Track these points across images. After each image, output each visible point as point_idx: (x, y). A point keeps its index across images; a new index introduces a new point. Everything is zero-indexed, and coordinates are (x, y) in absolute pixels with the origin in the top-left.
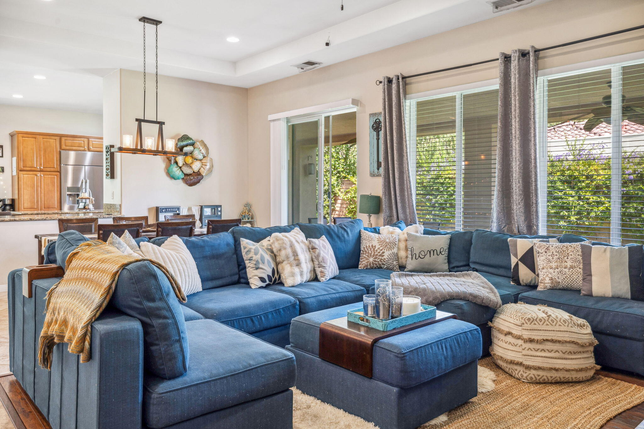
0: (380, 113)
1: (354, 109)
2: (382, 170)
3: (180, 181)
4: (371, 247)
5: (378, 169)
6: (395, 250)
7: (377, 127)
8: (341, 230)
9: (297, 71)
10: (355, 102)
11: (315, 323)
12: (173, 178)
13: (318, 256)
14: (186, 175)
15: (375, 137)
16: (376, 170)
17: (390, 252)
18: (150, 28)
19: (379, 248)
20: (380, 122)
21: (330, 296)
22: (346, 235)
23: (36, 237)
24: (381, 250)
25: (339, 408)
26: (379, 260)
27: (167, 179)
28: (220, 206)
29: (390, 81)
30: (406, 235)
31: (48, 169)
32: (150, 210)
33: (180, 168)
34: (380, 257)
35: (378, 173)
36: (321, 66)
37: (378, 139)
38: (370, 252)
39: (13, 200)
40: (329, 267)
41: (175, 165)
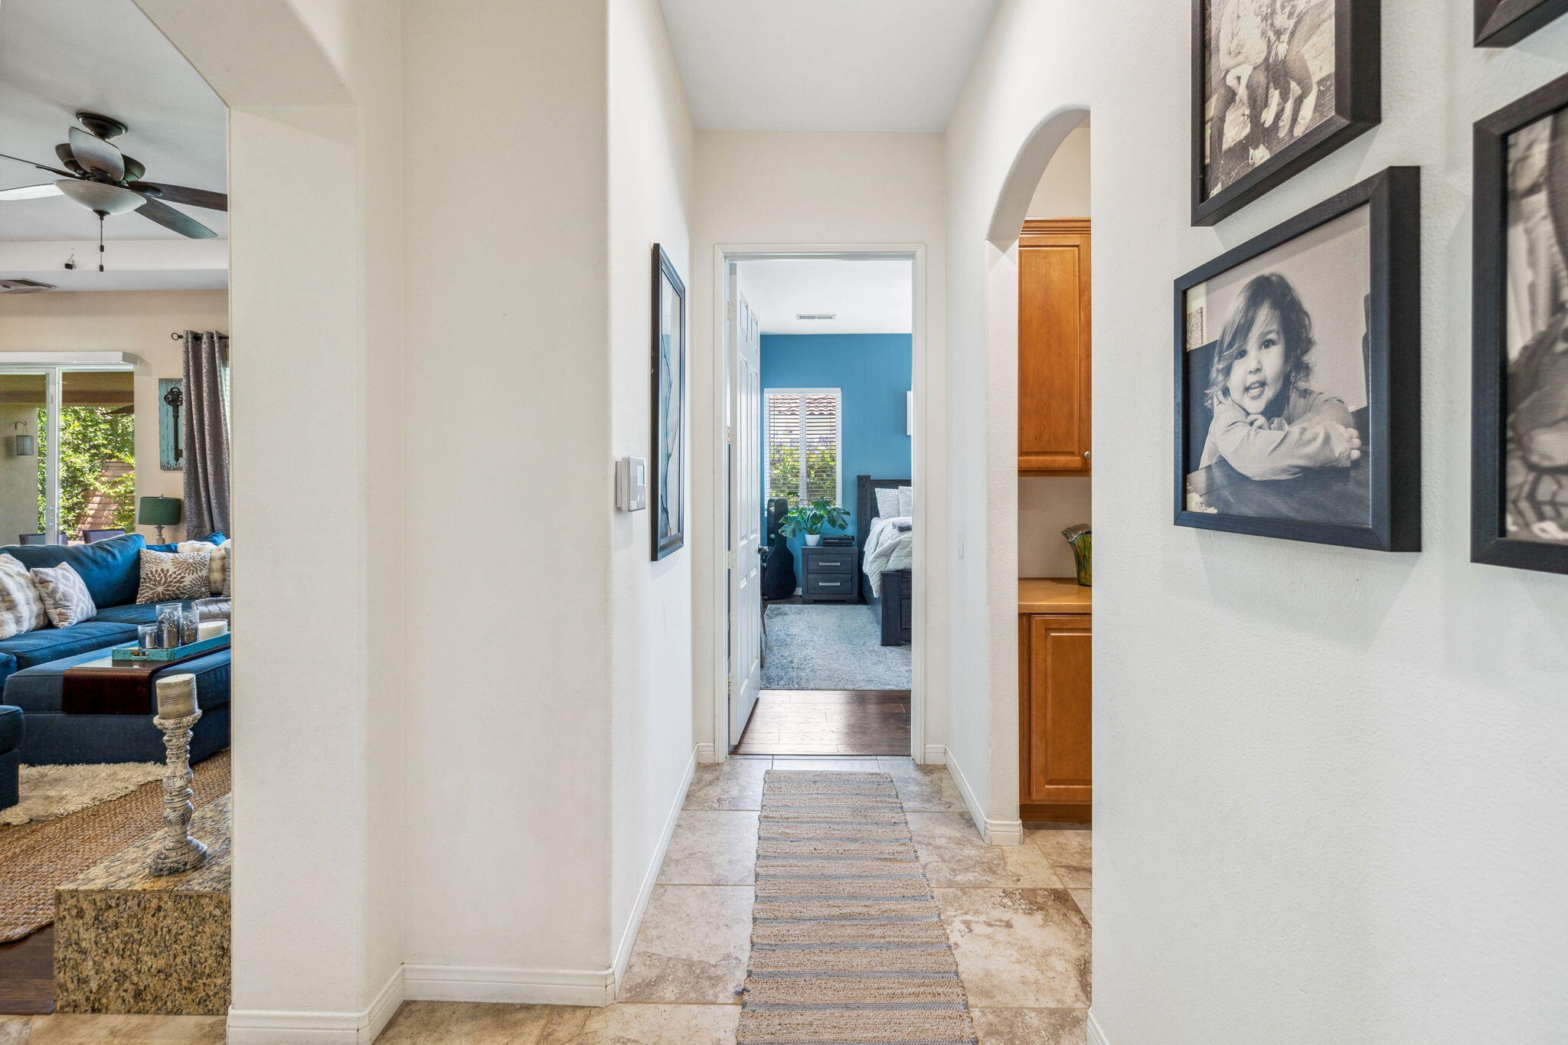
0: (179, 381)
1: (129, 367)
2: (183, 461)
4: (159, 571)
5: (177, 459)
6: (204, 573)
7: (173, 399)
8: (99, 552)
10: (128, 357)
13: (54, 591)
15: (171, 413)
16: (172, 461)
17: (196, 576)
19: (175, 573)
20: (179, 393)
22: (110, 559)
24: (179, 574)
26: (174, 589)
29: (197, 338)
30: (223, 552)
34: (177, 584)
35: (176, 464)
36: (53, 290)
37: (176, 417)
38: (158, 579)
40: (77, 606)
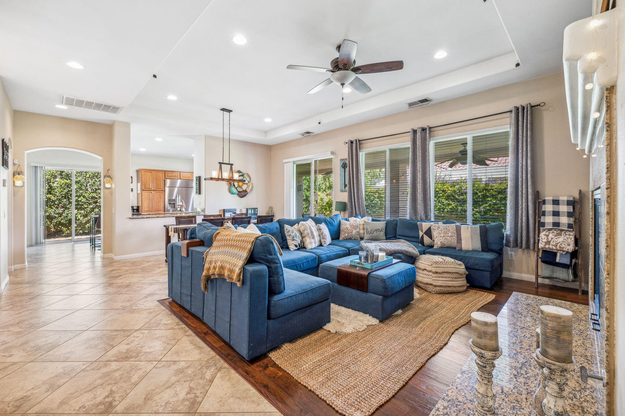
0: (346, 159)
1: (332, 157)
2: (347, 188)
3: (236, 195)
4: (345, 228)
5: (345, 188)
6: (358, 230)
7: (344, 166)
8: (331, 220)
9: (300, 136)
10: (332, 153)
11: (334, 266)
12: (232, 193)
13: (323, 233)
14: (239, 192)
15: (343, 171)
16: (344, 189)
17: (356, 231)
18: (226, 114)
19: (350, 229)
20: (346, 163)
21: (332, 253)
22: (333, 223)
23: (165, 226)
25: (349, 308)
27: (229, 194)
28: (257, 208)
29: (352, 142)
30: (363, 222)
31: (158, 190)
32: (220, 211)
33: (236, 188)
34: (351, 234)
36: (314, 134)
37: (345, 172)
38: (345, 231)
39: (138, 207)
40: (327, 239)
41: (234, 187)
